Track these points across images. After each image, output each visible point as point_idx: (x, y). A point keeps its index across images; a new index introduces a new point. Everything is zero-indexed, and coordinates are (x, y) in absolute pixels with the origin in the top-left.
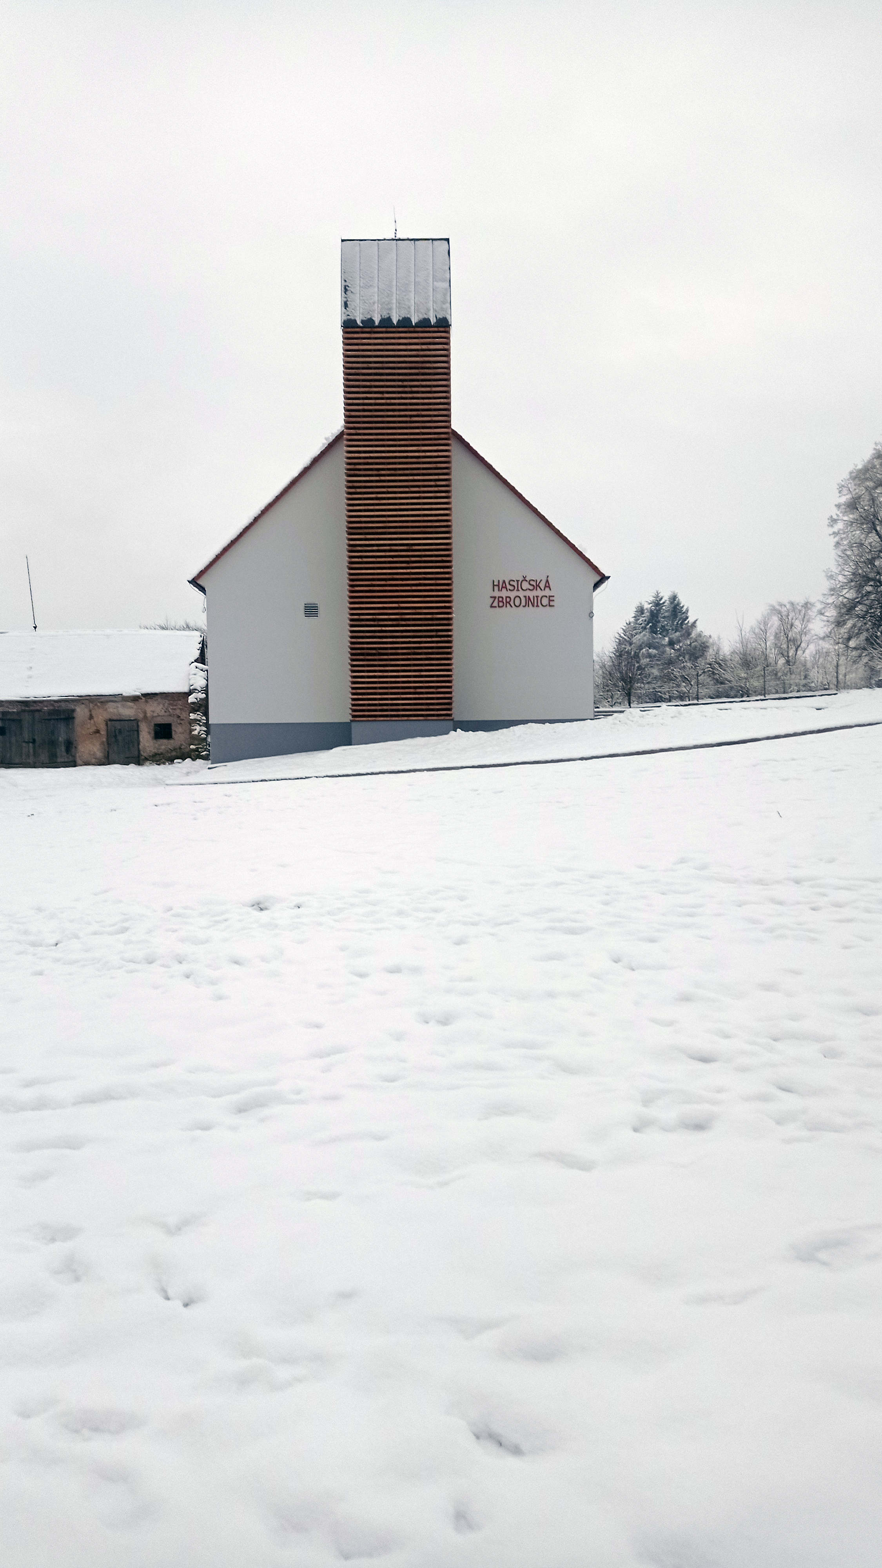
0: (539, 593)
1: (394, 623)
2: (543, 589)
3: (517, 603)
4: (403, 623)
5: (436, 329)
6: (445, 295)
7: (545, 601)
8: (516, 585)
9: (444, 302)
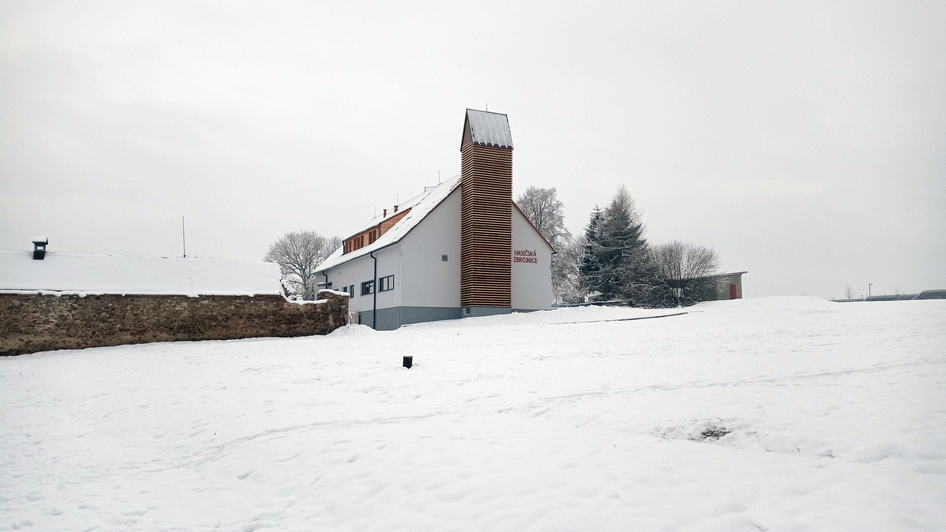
0: (532, 257)
1: (490, 266)
2: (533, 255)
3: (524, 261)
4: (493, 266)
5: (507, 150)
6: (509, 137)
7: (534, 261)
8: (524, 253)
9: (509, 140)
